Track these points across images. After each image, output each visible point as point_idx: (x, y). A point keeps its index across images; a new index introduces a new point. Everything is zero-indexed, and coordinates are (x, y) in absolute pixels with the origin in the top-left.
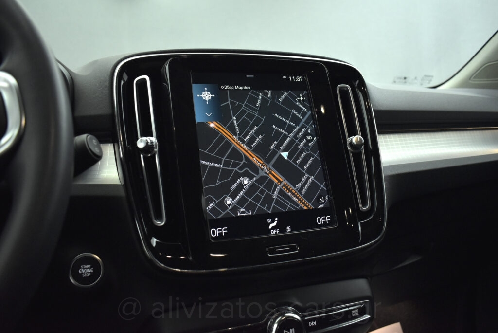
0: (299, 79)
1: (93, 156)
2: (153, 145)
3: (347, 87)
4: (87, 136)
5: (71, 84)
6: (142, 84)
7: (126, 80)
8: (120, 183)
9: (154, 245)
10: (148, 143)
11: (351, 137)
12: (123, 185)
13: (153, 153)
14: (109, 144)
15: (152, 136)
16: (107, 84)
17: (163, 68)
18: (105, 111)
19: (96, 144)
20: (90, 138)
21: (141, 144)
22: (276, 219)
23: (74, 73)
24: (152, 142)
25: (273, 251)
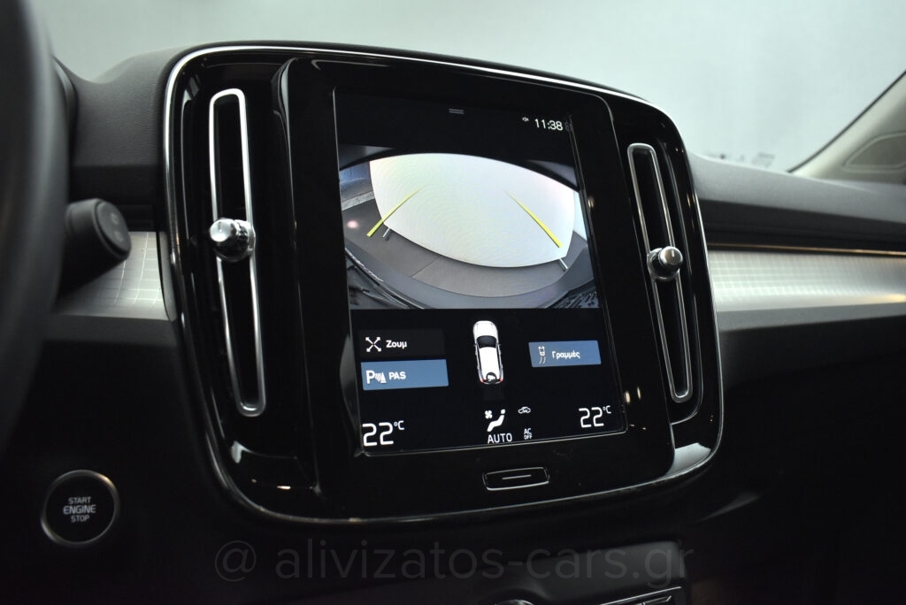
0: (557, 126)
1: (111, 251)
2: (246, 237)
3: (648, 150)
4: (97, 205)
5: (73, 101)
6: (229, 105)
7: (195, 93)
8: (166, 318)
10: (234, 231)
11: (656, 250)
12: (173, 323)
13: (244, 257)
14: (148, 233)
15: (245, 219)
16: (151, 101)
17: (274, 77)
18: (144, 159)
19: (117, 222)
20: (104, 209)
21: (219, 233)
23: (79, 80)
24: (243, 231)
25: (496, 481)
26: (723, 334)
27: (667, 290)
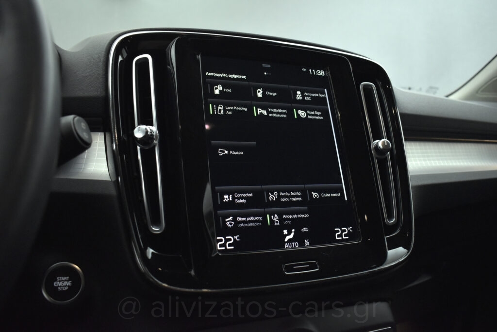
0: (321, 73)
1: (80, 141)
2: (153, 135)
3: (371, 86)
4: (74, 118)
6: (143, 64)
7: (125, 57)
8: (110, 180)
9: (150, 256)
10: (147, 132)
11: (377, 141)
12: (114, 182)
13: (152, 146)
14: (99, 133)
15: (152, 125)
16: (101, 61)
17: (167, 48)
18: (98, 92)
20: (78, 121)
21: (139, 133)
22: (293, 230)
23: (62, 50)
24: (152, 132)
25: (290, 269)
26: (414, 187)
27: (383, 163)
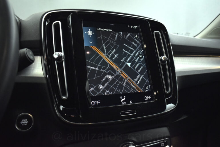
0: (136, 27)
1: (30, 60)
2: (62, 57)
3: (158, 33)
4: (26, 50)
5: (20, 25)
6: (57, 25)
7: (49, 22)
9: (62, 109)
10: (59, 55)
11: (161, 57)
12: (45, 77)
13: (62, 61)
14: (39, 56)
15: (62, 52)
16: (38, 24)
17: (68, 18)
18: (36, 38)
19: (31, 54)
20: (28, 51)
21: (56, 55)
22: (125, 97)
23: (21, 20)
24: (61, 55)
25: (124, 113)
26: (179, 77)
27: (164, 67)
